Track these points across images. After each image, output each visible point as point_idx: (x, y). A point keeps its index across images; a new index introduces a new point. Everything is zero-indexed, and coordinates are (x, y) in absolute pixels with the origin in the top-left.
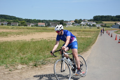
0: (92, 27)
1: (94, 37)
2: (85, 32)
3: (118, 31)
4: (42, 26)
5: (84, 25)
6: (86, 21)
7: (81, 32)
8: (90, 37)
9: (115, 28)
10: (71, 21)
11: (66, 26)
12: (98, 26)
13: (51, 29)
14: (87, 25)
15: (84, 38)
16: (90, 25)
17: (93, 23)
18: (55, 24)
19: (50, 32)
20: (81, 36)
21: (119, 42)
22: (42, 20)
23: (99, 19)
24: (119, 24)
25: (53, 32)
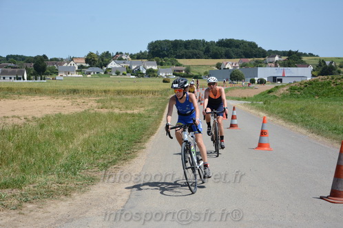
0: (146, 79)
1: (152, 111)
2: (124, 97)
5: (118, 73)
6: (124, 57)
7: (109, 96)
8: (142, 111)
10: (72, 59)
11: (58, 77)
12: (164, 75)
13: (3, 86)
14: (128, 72)
15: (120, 116)
16: (137, 73)
17: (149, 65)
18: (17, 70)
20: (111, 110)
21: (232, 126)
23: (167, 51)
24: (230, 68)
25: (11, 98)
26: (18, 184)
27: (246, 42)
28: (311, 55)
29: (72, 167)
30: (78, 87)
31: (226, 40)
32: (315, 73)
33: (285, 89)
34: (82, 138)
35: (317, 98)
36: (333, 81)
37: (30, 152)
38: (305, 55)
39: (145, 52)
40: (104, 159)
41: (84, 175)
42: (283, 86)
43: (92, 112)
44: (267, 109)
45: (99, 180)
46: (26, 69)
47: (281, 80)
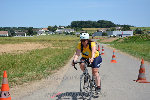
0: (70, 36)
1: (72, 48)
2: (62, 42)
3: (101, 40)
4: (3, 36)
5: (60, 34)
6: (62, 28)
7: (56, 42)
8: (68, 48)
9: (97, 35)
10: (43, 28)
11: (37, 35)
12: (77, 34)
13: (17, 39)
14: (63, 33)
15: (60, 50)
16: (67, 34)
17: (71, 30)
18: (22, 33)
19: (15, 43)
20: (57, 48)
22: (3, 28)
23: (78, 25)
24: (102, 31)
25: (20, 43)
26: (21, 75)
27: (108, 21)
28: (133, 26)
29: (42, 69)
30: (45, 39)
31: (101, 21)
32: (134, 33)
33: (123, 39)
34: (45, 58)
35: (135, 42)
36: (141, 36)
37: (26, 63)
38: (131, 26)
39: (70, 25)
40: (54, 66)
41: (46, 72)
42: (122, 38)
43: (50, 48)
44: (116, 47)
45: (51, 74)
46: (26, 32)
47: (121, 36)
